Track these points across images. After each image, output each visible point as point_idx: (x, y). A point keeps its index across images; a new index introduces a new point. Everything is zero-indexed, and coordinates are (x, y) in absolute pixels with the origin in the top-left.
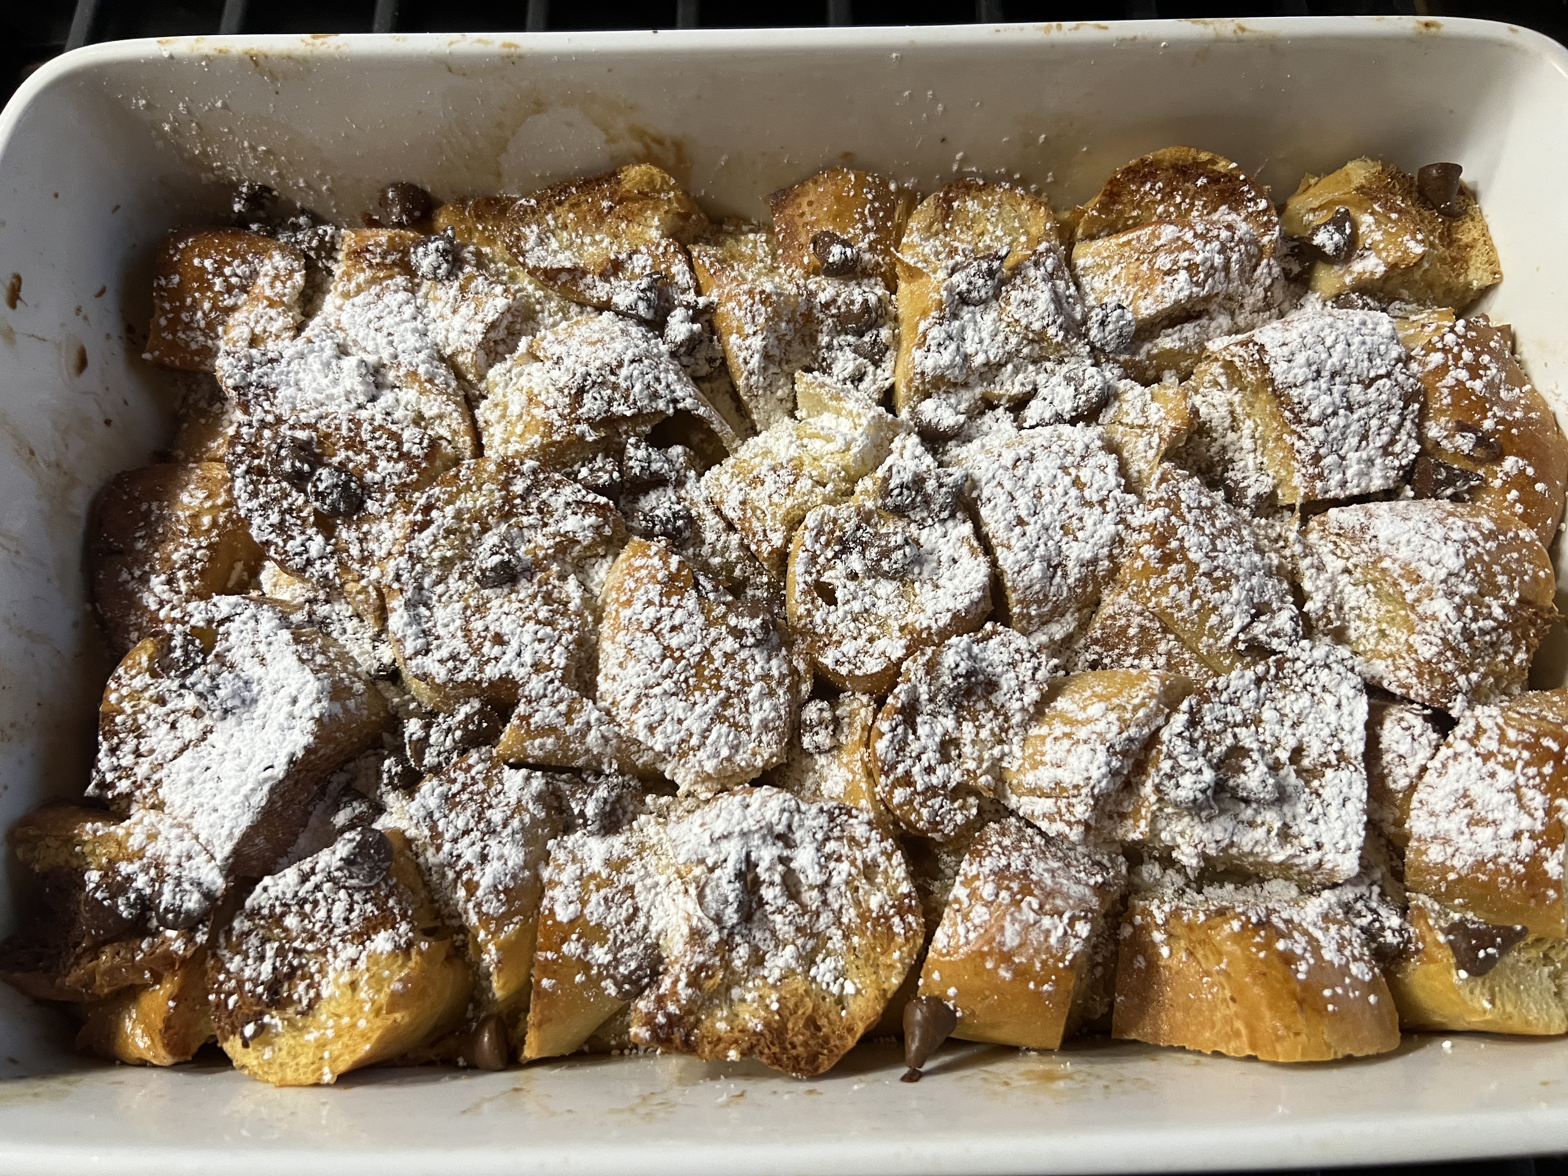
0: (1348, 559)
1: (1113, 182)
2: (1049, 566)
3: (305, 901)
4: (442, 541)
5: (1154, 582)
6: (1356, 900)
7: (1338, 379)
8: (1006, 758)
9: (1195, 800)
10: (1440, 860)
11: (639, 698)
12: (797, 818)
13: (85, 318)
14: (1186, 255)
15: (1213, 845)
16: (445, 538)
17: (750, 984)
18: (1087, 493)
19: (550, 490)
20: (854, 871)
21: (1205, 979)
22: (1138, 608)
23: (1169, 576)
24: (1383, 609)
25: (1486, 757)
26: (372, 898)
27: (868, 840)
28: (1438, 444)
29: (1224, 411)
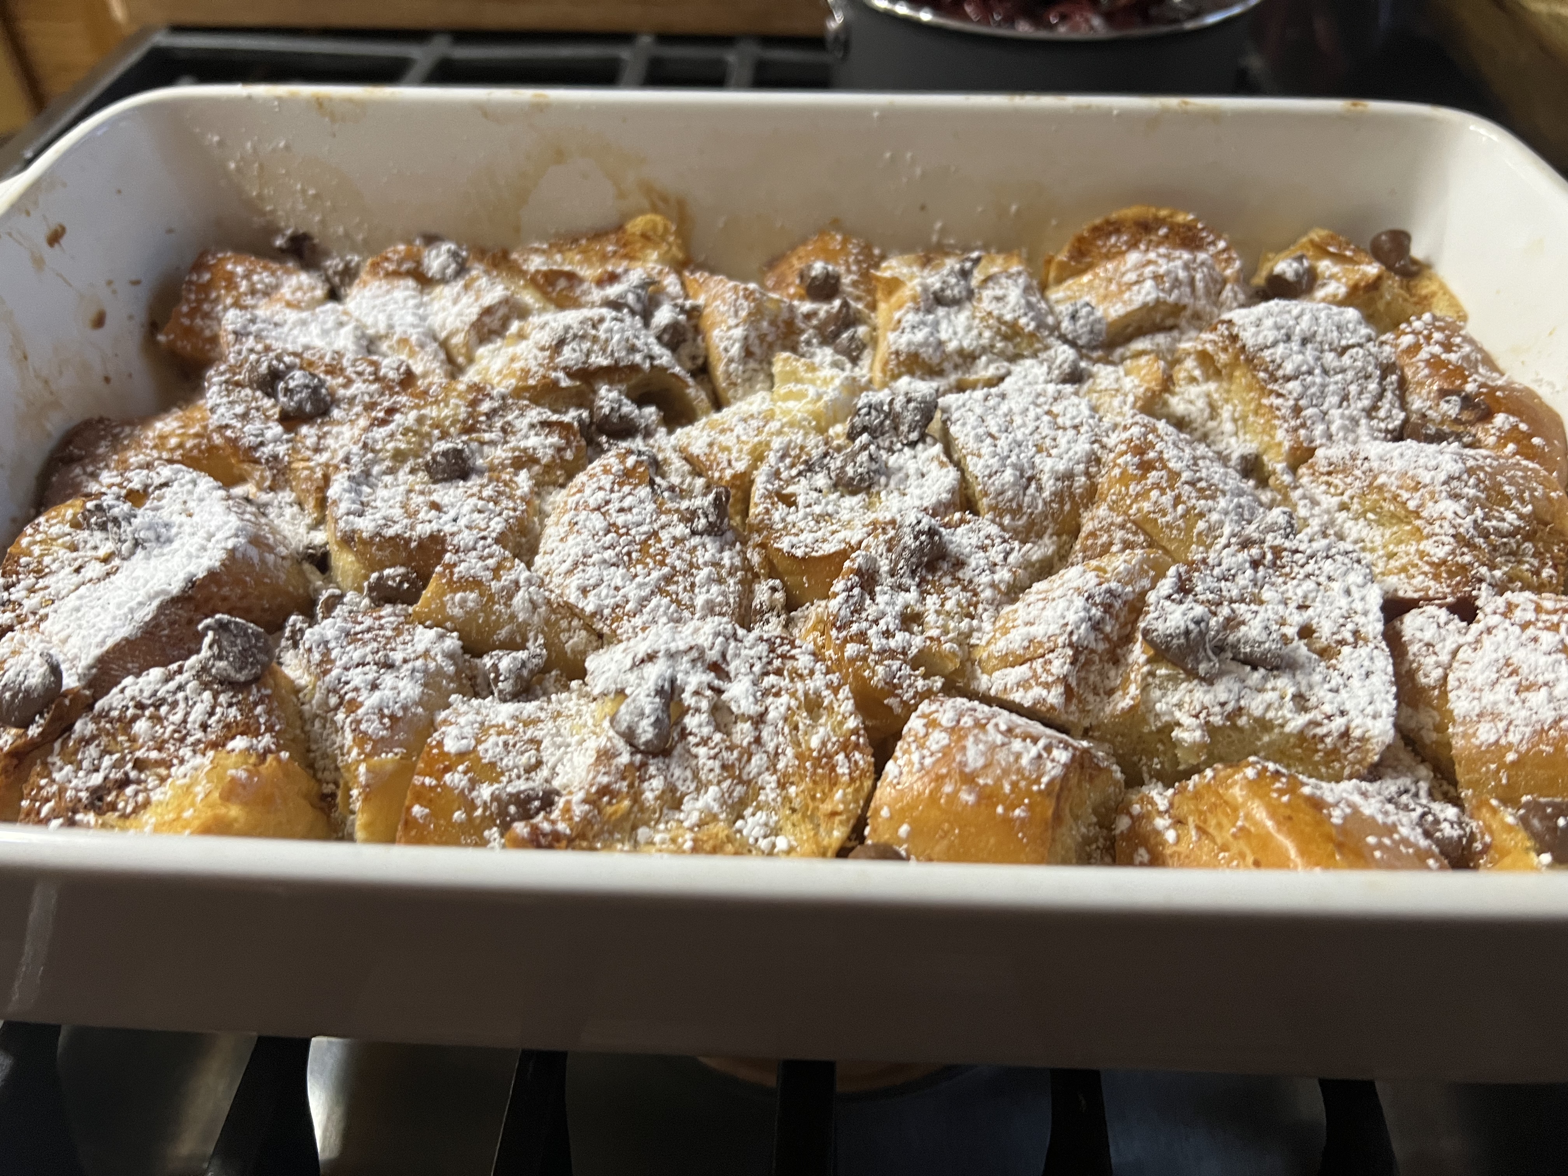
0: (1342, 494)
1: (1081, 240)
2: (1022, 476)
3: (163, 701)
4: (400, 437)
5: (1134, 489)
6: (1400, 794)
7: (1309, 346)
8: (975, 634)
9: (1187, 632)
10: (1492, 739)
11: (576, 564)
12: (733, 644)
13: (114, 292)
14: (1151, 268)
15: (1217, 709)
16: (403, 434)
17: (662, 826)
18: (1060, 421)
19: (517, 412)
20: (793, 703)
21: (1221, 855)
22: (1119, 520)
23: (1149, 482)
24: (1388, 533)
25: (1525, 626)
26: (239, 702)
27: (812, 673)
28: (1424, 416)
29: (1201, 403)
